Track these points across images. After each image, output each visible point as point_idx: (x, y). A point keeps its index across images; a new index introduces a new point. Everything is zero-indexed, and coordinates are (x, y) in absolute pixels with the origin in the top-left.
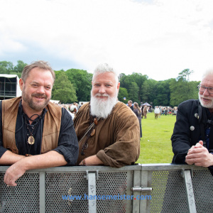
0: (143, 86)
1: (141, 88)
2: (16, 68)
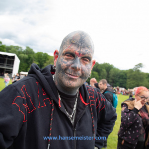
0: (110, 72)
1: (108, 74)
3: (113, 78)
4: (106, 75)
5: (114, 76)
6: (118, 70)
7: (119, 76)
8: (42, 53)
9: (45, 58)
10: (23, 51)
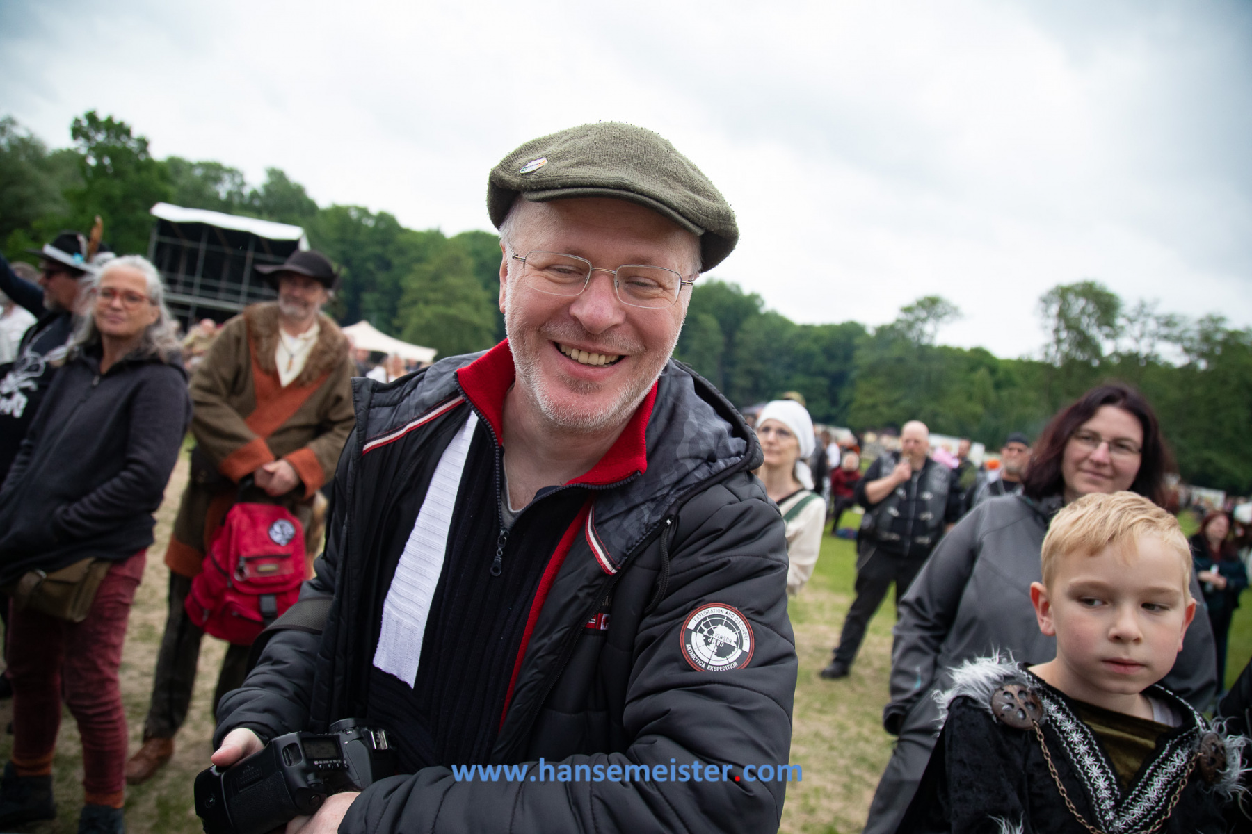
0: (739, 336)
1: (731, 343)
2: (254, 195)
3: (758, 366)
4: (720, 349)
5: (760, 356)
6: (785, 324)
7: (786, 359)
8: (364, 212)
9: (384, 243)
10: (247, 191)
